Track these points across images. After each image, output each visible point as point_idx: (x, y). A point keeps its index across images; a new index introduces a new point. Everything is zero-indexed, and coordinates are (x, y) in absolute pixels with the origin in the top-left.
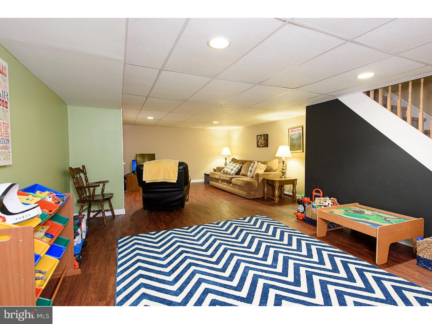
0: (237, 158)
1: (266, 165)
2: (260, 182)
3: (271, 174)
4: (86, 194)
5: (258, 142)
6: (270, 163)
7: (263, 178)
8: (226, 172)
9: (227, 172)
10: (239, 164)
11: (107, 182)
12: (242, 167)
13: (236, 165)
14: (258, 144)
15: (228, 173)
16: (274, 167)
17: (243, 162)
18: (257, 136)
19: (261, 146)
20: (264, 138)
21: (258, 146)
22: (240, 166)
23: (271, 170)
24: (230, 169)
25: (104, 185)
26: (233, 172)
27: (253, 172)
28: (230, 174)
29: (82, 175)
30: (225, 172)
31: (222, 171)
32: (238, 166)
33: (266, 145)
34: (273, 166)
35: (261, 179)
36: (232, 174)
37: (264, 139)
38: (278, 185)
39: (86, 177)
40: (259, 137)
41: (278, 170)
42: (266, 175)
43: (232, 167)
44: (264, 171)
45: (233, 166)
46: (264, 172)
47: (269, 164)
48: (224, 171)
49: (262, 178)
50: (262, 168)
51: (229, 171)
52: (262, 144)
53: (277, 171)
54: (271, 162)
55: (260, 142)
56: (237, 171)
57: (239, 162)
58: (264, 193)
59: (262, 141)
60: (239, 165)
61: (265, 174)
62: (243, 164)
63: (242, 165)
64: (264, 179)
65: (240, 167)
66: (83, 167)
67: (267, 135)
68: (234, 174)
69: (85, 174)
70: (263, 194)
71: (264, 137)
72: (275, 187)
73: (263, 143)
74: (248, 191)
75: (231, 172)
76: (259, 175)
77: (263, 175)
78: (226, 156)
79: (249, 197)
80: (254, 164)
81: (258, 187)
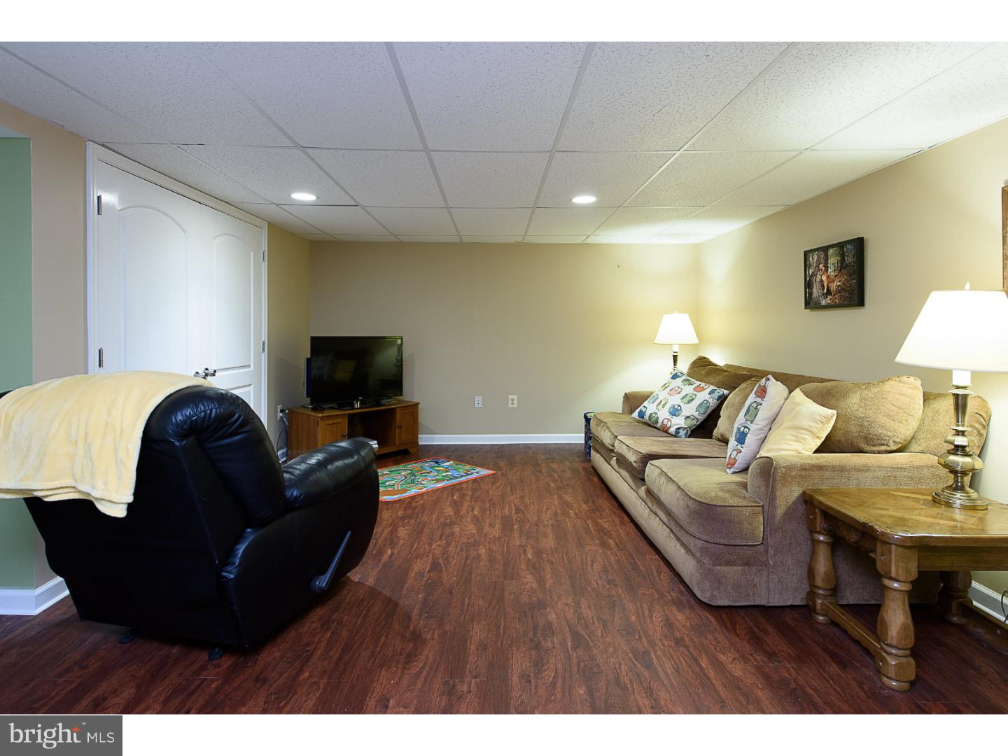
0: (719, 358)
1: (830, 412)
2: (780, 512)
3: (865, 469)
5: (808, 285)
6: (863, 399)
7: (804, 493)
8: (651, 418)
9: (653, 419)
10: (712, 387)
12: (723, 399)
13: (699, 389)
14: (811, 294)
15: (656, 422)
16: (894, 425)
17: (734, 379)
18: (806, 254)
19: (823, 303)
20: (843, 260)
21: (810, 303)
22: (716, 395)
23: (869, 439)
24: (668, 405)
26: (678, 422)
27: (751, 440)
28: (665, 430)
30: (647, 417)
31: (636, 414)
32: (706, 395)
33: (854, 296)
34: (882, 419)
35: (789, 495)
36: (672, 430)
37: (842, 266)
38: (908, 571)
40: (813, 259)
41: (924, 445)
42: (827, 474)
43: (675, 400)
44: (819, 443)
45: (683, 394)
46: (816, 452)
47: (853, 402)
48: (641, 415)
49: (795, 492)
50: (806, 423)
51: (663, 415)
52: (829, 292)
53: (914, 447)
54: (869, 394)
55: (822, 281)
56: (701, 418)
57: (718, 378)
58: (812, 585)
59: (830, 276)
60: (712, 392)
61: (820, 468)
62: (732, 388)
63: (726, 392)
64: (807, 500)
65: (713, 403)
67: (859, 244)
68: (682, 433)
70: (806, 587)
71: (843, 256)
72: (887, 582)
73: (833, 287)
74: (706, 560)
75: (669, 420)
76: (775, 468)
77: (803, 473)
78: (676, 348)
79: (708, 594)
80: (759, 400)
81: (771, 541)
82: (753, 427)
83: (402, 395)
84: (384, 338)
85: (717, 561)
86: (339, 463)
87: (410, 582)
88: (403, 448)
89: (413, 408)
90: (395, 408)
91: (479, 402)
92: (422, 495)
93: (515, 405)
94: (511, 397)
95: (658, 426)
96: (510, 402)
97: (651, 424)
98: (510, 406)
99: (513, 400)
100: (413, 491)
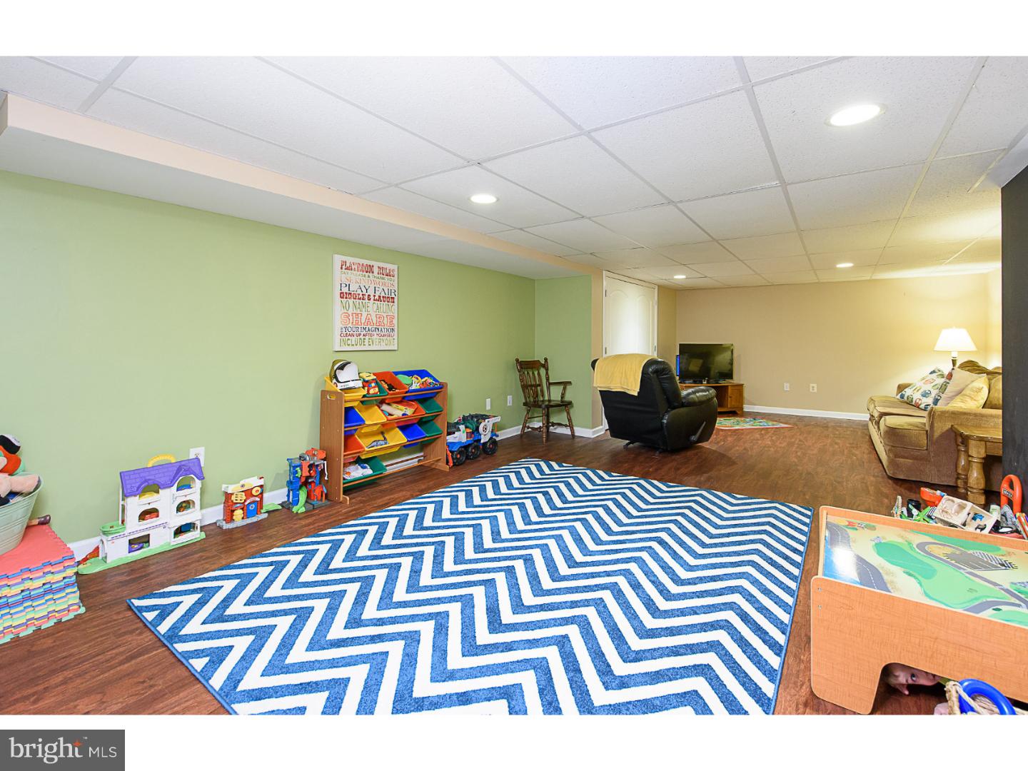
2: (937, 435)
4: (543, 396)
7: (951, 426)
8: (908, 398)
9: (910, 399)
11: (570, 383)
15: (912, 401)
24: (922, 390)
25: (565, 389)
26: (928, 400)
28: (917, 406)
29: (543, 371)
30: (905, 398)
31: (899, 395)
35: (944, 428)
36: (922, 406)
39: (547, 373)
43: (928, 387)
46: (982, 407)
48: (902, 396)
49: (948, 426)
51: (916, 396)
64: (951, 429)
66: (546, 360)
68: (929, 408)
69: (547, 370)
74: (891, 455)
75: (920, 400)
76: (934, 412)
77: (953, 416)
78: (954, 354)
79: (891, 472)
80: (948, 381)
81: (931, 449)
82: (943, 396)
83: (732, 378)
84: (721, 345)
85: (896, 456)
86: (701, 394)
87: (733, 451)
88: (734, 410)
89: (740, 387)
90: (727, 386)
91: (787, 387)
92: (742, 429)
93: (816, 390)
94: (812, 385)
95: (913, 403)
96: (811, 388)
97: (909, 403)
98: (811, 390)
99: (813, 387)
100: (737, 428)
